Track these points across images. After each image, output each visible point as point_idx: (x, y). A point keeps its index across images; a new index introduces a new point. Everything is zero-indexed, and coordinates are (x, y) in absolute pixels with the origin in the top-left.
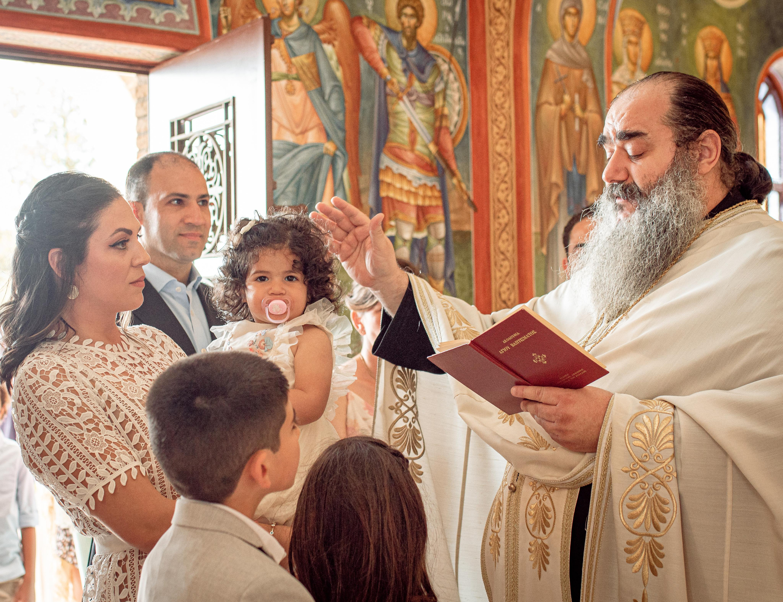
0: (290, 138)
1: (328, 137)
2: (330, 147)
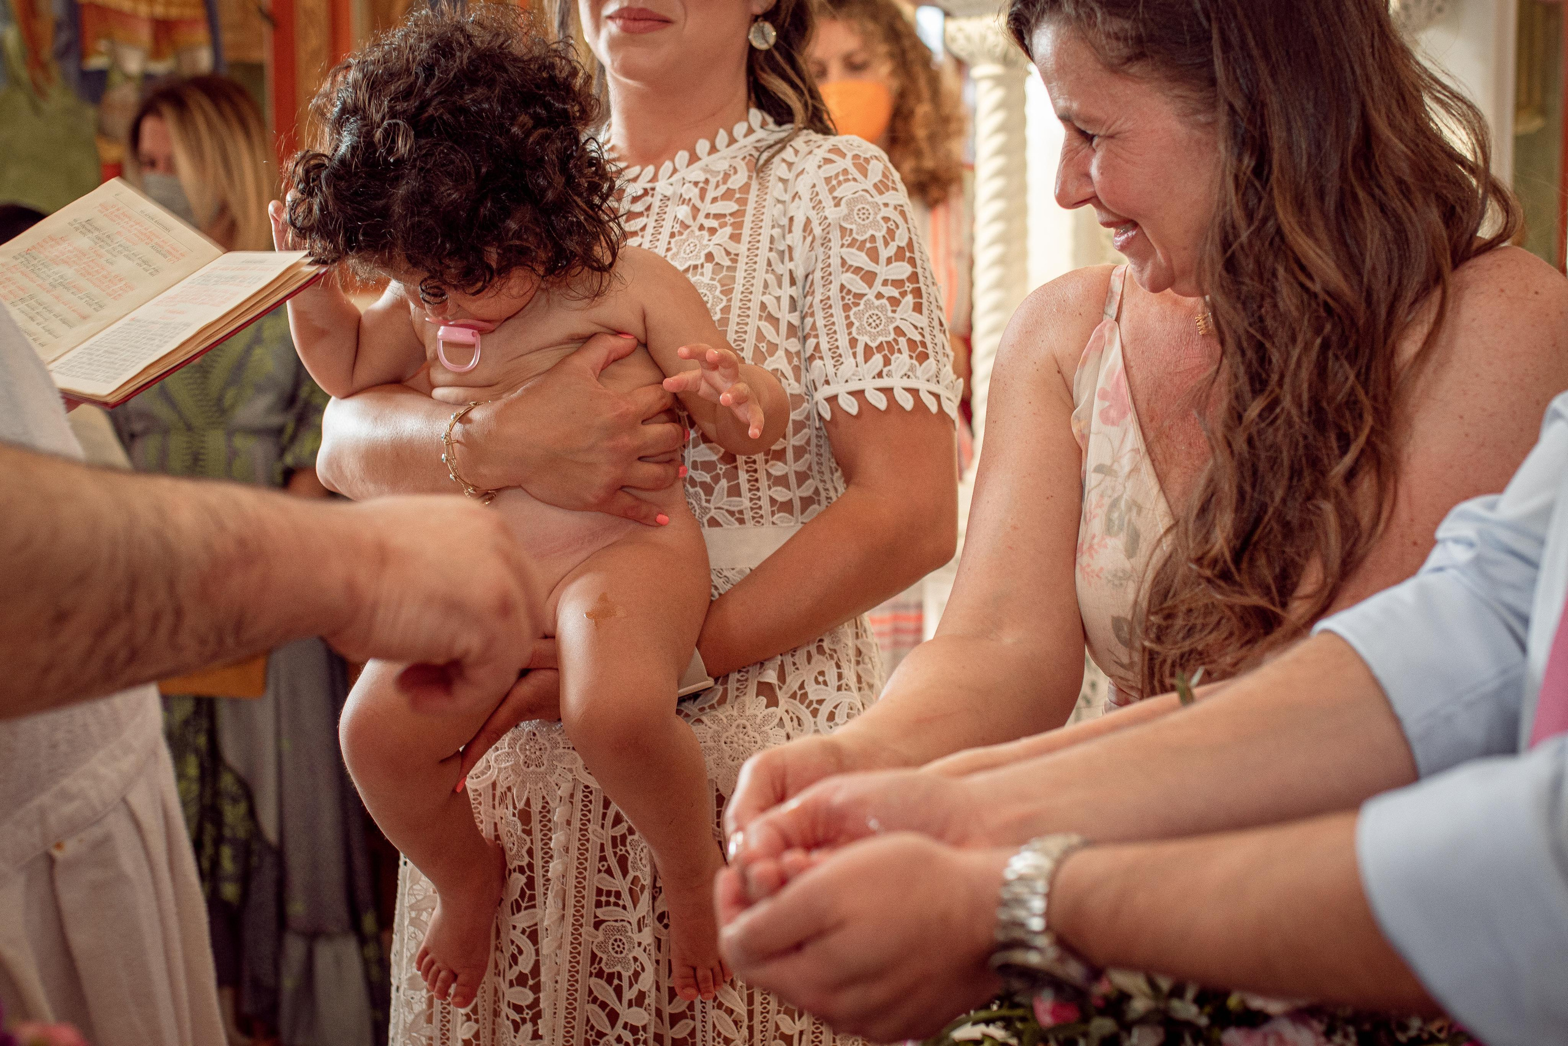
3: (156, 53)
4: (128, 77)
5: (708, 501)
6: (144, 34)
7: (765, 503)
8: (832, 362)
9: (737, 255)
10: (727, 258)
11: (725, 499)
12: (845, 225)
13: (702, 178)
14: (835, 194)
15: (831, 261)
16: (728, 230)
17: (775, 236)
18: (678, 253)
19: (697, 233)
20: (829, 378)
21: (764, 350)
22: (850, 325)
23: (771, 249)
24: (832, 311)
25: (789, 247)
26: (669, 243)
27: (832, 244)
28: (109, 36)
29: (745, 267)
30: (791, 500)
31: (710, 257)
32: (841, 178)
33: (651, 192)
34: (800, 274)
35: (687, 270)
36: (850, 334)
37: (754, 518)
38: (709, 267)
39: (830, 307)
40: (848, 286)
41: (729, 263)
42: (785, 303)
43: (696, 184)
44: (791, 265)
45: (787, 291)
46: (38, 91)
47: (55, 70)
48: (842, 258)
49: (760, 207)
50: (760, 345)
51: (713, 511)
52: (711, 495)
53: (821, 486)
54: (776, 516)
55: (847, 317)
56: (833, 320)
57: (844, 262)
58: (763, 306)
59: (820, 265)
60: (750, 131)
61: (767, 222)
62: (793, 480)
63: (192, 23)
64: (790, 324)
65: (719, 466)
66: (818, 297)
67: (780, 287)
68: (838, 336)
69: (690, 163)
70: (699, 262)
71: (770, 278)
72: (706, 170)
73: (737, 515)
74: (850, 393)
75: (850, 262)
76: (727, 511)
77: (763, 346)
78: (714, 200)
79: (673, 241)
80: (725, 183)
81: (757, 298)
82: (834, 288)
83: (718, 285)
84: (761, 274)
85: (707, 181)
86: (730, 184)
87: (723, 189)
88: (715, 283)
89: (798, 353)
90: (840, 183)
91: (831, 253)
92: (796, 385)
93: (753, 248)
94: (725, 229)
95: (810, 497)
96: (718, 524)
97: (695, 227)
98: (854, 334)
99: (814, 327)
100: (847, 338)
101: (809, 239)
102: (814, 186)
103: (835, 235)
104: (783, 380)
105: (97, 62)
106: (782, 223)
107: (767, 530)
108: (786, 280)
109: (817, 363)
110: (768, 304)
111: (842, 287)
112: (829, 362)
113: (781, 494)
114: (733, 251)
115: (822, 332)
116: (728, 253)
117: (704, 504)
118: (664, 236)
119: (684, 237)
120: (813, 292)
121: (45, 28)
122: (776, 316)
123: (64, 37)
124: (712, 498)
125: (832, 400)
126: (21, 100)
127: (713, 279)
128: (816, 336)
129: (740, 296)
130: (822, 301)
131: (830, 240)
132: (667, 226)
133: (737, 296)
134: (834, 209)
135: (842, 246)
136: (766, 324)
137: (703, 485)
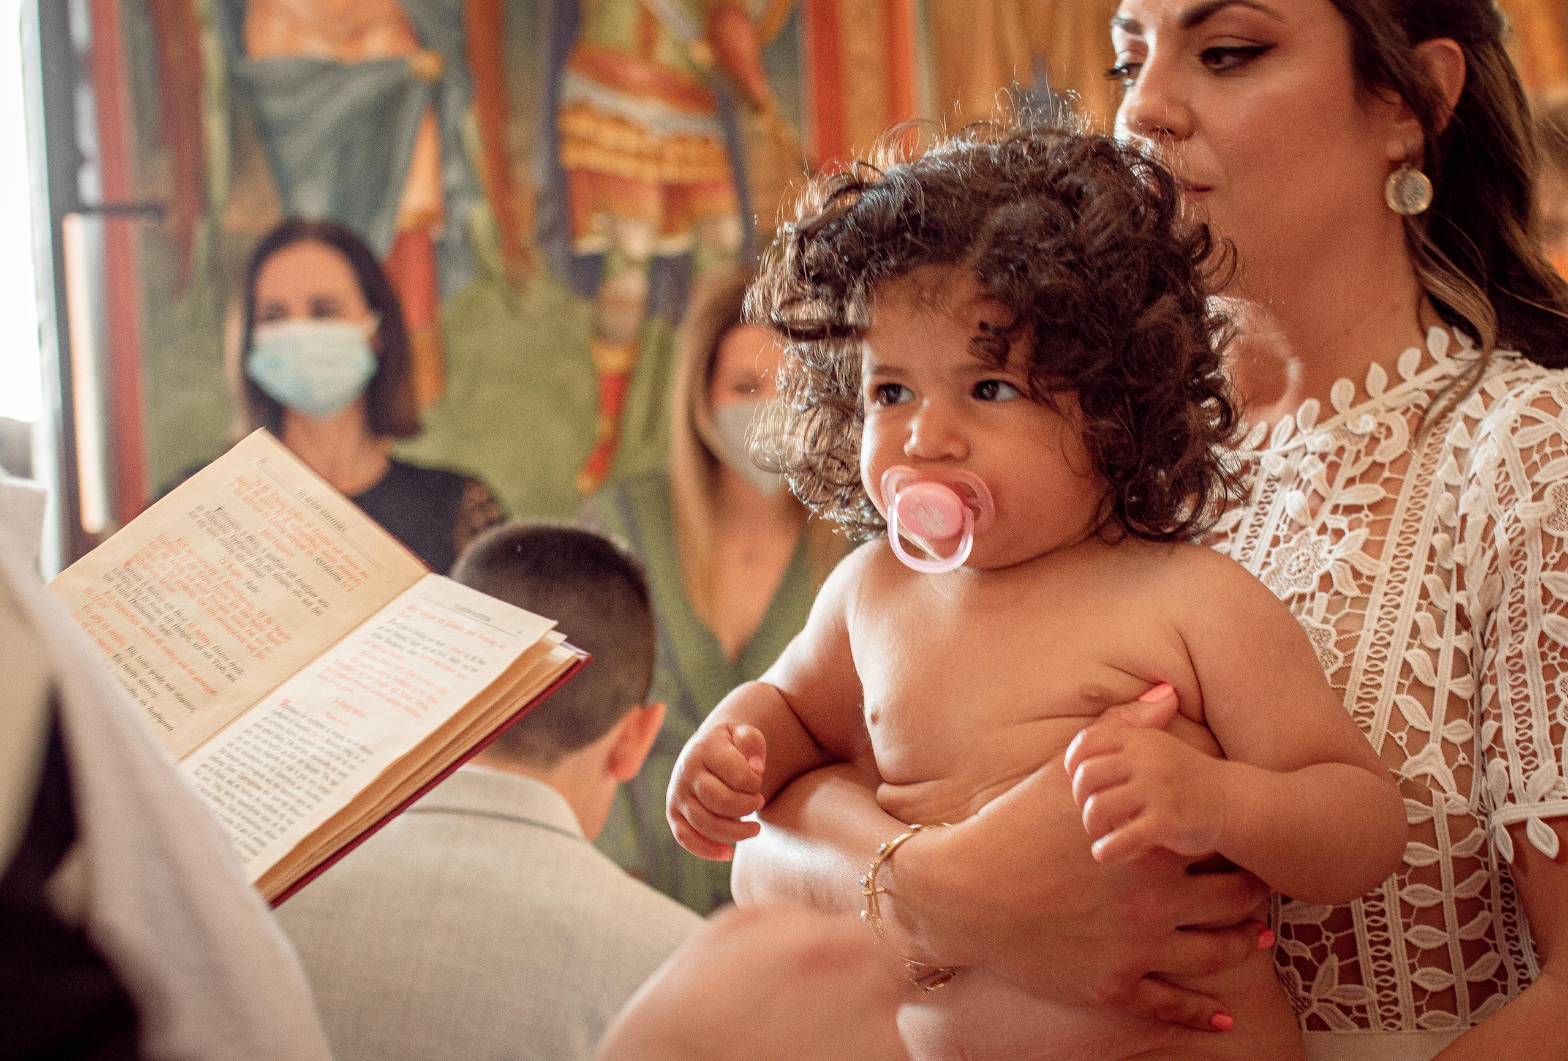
0: (317, 48)
1: (422, 41)
2: (426, 64)
3: (668, 227)
4: (631, 262)
5: (1307, 989)
6: (651, 204)
7: (1404, 994)
8: (1521, 764)
9: (1371, 578)
10: (1353, 583)
11: (1336, 986)
12: (1550, 530)
13: (1332, 447)
14: (1537, 478)
15: (1525, 592)
16: (1363, 533)
17: (1437, 546)
18: (1279, 570)
19: (1314, 538)
20: (1514, 791)
21: (1402, 743)
22: (1554, 702)
23: (1429, 570)
24: (1526, 676)
25: (1458, 565)
26: (1269, 554)
27: (1527, 563)
28: (605, 209)
29: (1382, 600)
30: (1452, 988)
31: (1326, 580)
32: (1548, 450)
33: (1254, 467)
34: (1474, 610)
35: (1289, 601)
36: (1552, 717)
37: (1383, 1018)
38: (1323, 598)
39: (1523, 669)
40: (1553, 636)
41: (1356, 592)
42: (1446, 661)
43: (1323, 457)
44: (1460, 597)
45: (1452, 641)
46: (515, 286)
47: (537, 256)
48: (1543, 587)
49: (1420, 494)
50: (1396, 736)
51: (1316, 1005)
52: (1312, 979)
53: (1510, 963)
54: (1425, 1015)
55: (1550, 688)
56: (1526, 691)
57: (1546, 595)
58: (1406, 668)
59: (1507, 598)
60: (1427, 361)
61: (1428, 521)
62: (1456, 955)
63: (712, 186)
64: (1452, 696)
65: (1325, 933)
66: (1504, 651)
67: (1440, 633)
68: (1532, 720)
69: (1321, 420)
70: (1308, 590)
71: (1425, 619)
72: (1342, 431)
73: (1356, 1014)
74: (1546, 820)
75: (1557, 595)
76: (1339, 1005)
77: (1402, 737)
78: (1351, 481)
79: (1274, 551)
80: (1369, 453)
81: (1396, 655)
82: (1530, 638)
83: (1334, 632)
84: (1409, 612)
85: (1341, 450)
86: (1378, 457)
87: (1365, 462)
88: (1329, 627)
89: (1468, 745)
90: (1545, 459)
91: (1525, 578)
92: (1463, 799)
93: (1399, 568)
94: (1357, 532)
95: (1489, 981)
96: (1325, 1027)
97: (1312, 530)
98: (1560, 719)
99: (1495, 701)
100: (1548, 724)
101: (1490, 553)
102: (1503, 463)
103: (1534, 550)
104: (1435, 793)
105: (590, 244)
106: (1451, 524)
107: (1408, 1036)
108: (1451, 621)
109: (1497, 764)
110: (1414, 666)
111: (1543, 637)
112: (1516, 765)
113: (1433, 979)
114: (1366, 572)
115: (1508, 711)
116: (1357, 575)
117: (1301, 992)
118: (1263, 544)
119: (1292, 544)
120: (1497, 641)
121: (523, 204)
122: (1430, 684)
123: (549, 213)
124: (1315, 985)
125: (1517, 828)
126: (494, 299)
127: (1325, 621)
128: (1498, 718)
129: (1368, 652)
130: (1508, 659)
131: (1525, 557)
132: (1271, 525)
133: (1362, 650)
134: (1531, 504)
135: (1545, 567)
136: (1410, 698)
137: (1300, 962)
